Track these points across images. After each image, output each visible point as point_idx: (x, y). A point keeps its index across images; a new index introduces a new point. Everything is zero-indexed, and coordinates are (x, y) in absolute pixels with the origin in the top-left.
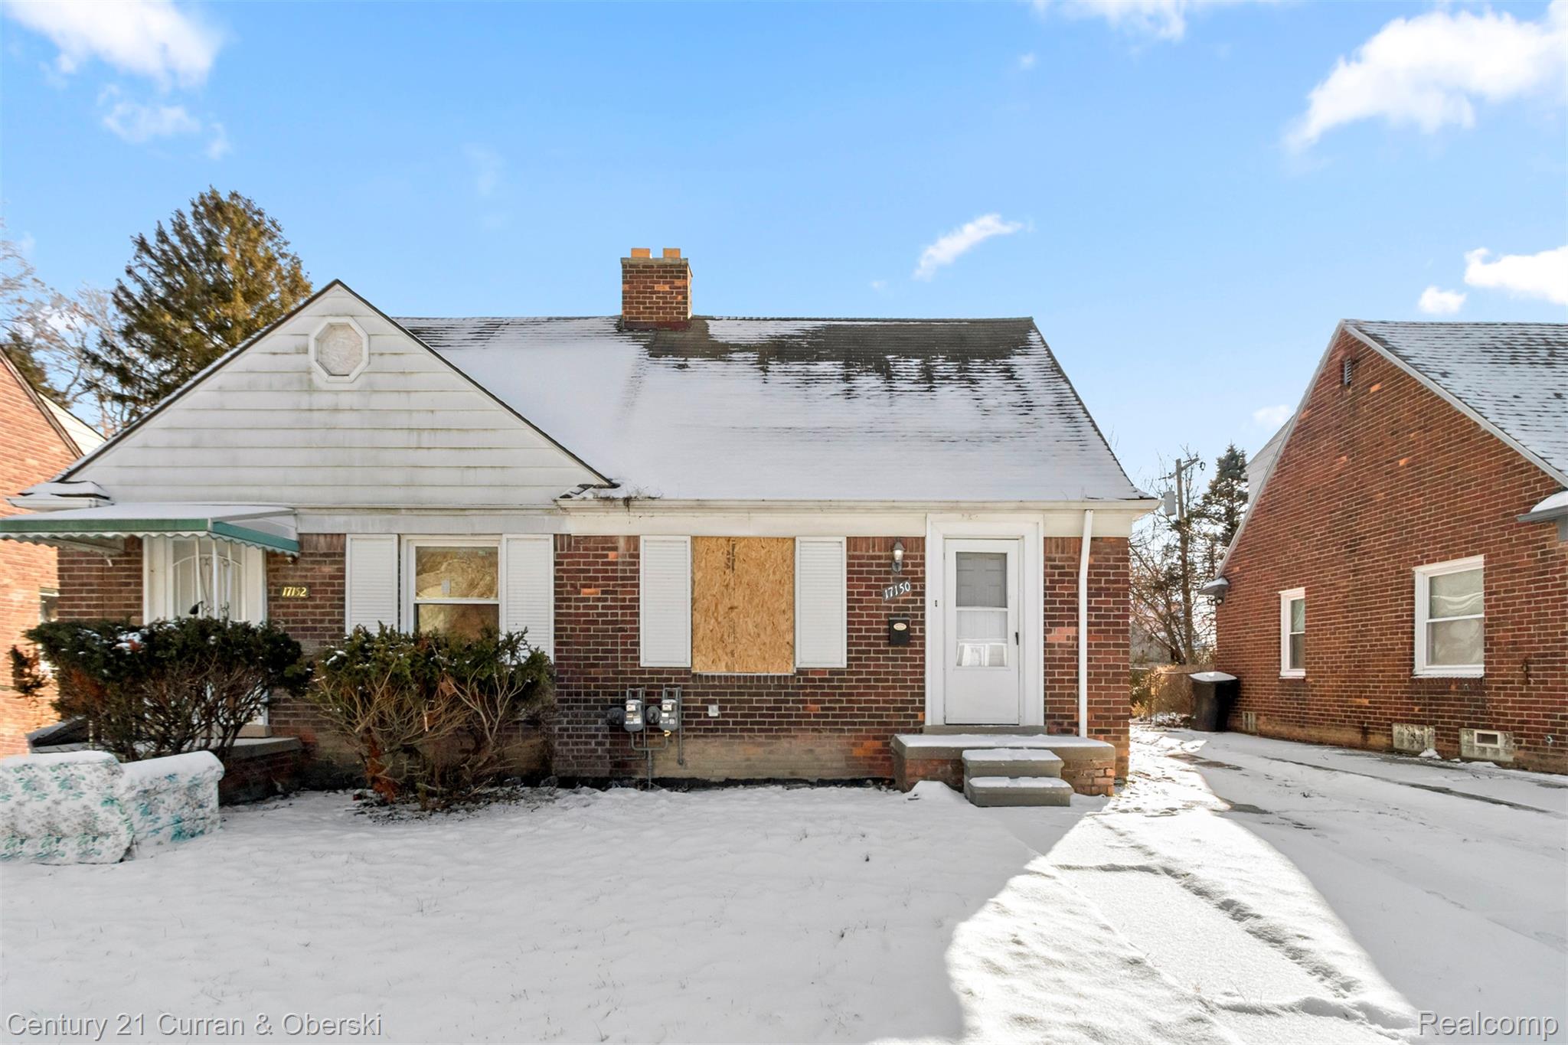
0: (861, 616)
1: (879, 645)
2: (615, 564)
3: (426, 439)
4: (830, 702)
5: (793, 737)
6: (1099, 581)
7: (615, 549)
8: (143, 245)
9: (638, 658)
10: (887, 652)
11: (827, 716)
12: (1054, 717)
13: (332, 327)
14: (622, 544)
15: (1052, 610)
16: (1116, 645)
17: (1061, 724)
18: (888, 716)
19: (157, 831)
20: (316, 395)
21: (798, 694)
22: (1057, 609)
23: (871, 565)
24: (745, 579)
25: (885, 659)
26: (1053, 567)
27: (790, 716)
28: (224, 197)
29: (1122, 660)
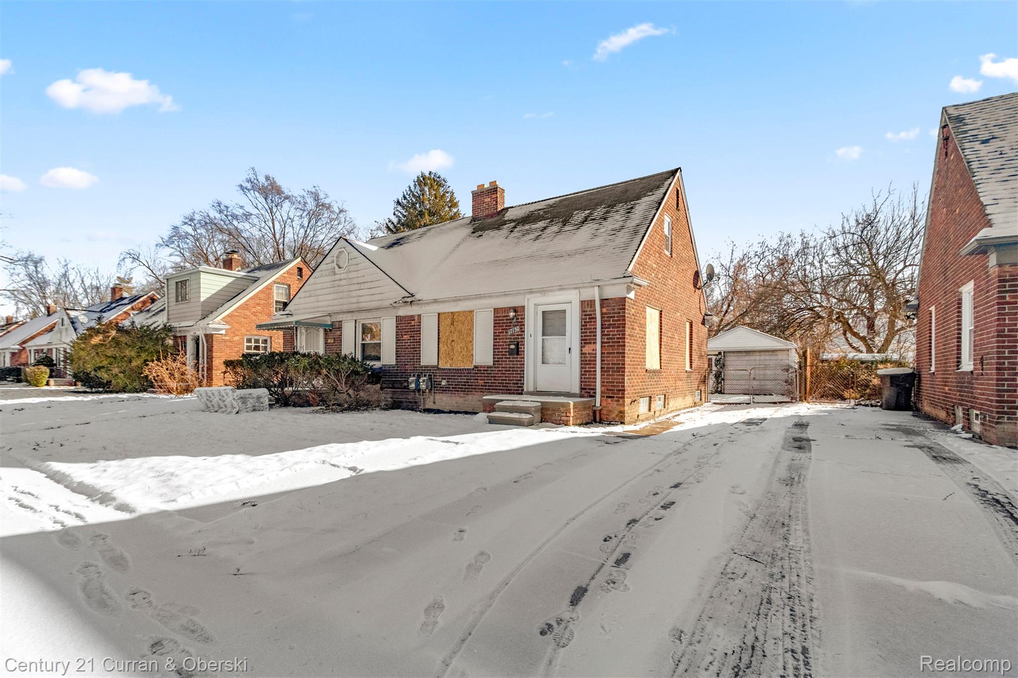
0: (499, 342)
1: (506, 355)
2: (414, 326)
3: (363, 286)
4: (487, 380)
5: (474, 394)
6: (610, 321)
7: (414, 320)
8: (398, 203)
9: (420, 362)
10: (510, 358)
11: (486, 386)
12: (585, 389)
13: (340, 252)
14: (416, 318)
15: (585, 336)
16: (617, 353)
17: (589, 393)
18: (510, 387)
19: (247, 408)
20: (336, 276)
21: (475, 376)
22: (587, 336)
23: (503, 320)
24: (457, 329)
25: (509, 361)
26: (585, 315)
27: (472, 385)
28: (427, 175)
29: (620, 360)
